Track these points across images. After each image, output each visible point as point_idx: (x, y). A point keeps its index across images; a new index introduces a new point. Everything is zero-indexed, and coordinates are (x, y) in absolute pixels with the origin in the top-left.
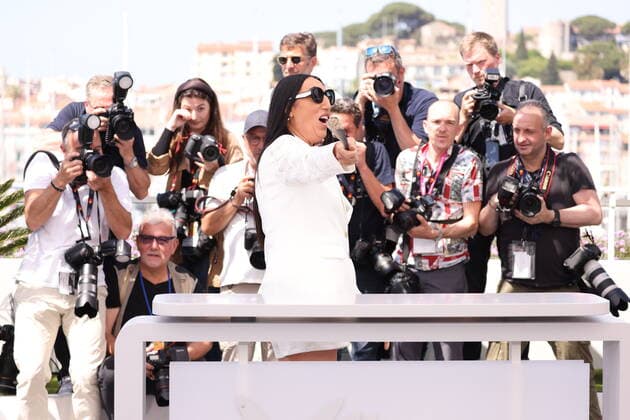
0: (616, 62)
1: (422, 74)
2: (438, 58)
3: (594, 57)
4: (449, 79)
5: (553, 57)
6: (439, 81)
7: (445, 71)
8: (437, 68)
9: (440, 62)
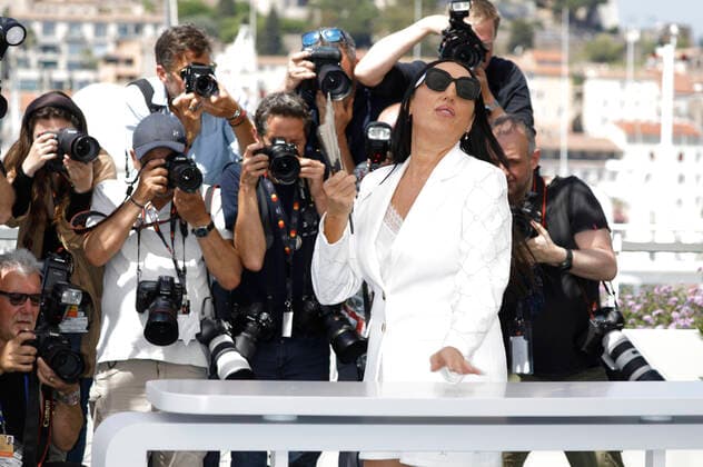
0: (367, 23)
1: (76, 34)
2: (101, 11)
3: (335, 14)
4: (118, 43)
5: (273, 14)
6: (103, 45)
7: (112, 30)
8: (100, 27)
9: (105, 17)
